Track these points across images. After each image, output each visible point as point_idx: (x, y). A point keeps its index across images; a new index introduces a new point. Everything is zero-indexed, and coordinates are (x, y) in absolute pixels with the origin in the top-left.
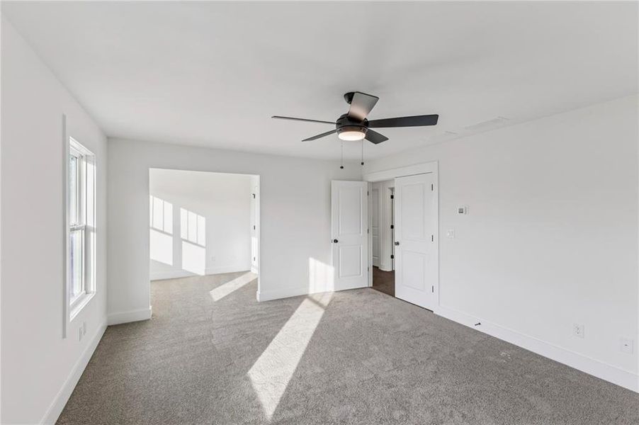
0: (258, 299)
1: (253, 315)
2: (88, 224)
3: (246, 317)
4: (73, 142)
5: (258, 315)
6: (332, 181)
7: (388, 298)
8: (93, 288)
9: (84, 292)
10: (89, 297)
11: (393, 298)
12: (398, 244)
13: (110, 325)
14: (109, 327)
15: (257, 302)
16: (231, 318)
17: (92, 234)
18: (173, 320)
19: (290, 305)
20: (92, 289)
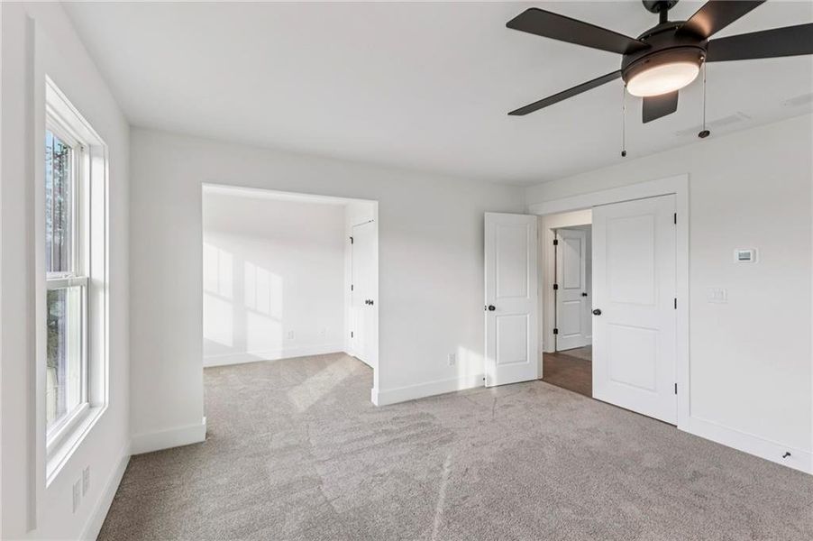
0: (375, 401)
1: (376, 433)
2: (93, 277)
3: (365, 438)
4: (53, 96)
5: (385, 432)
6: (486, 214)
7: (582, 399)
8: (102, 394)
9: (85, 404)
10: (96, 415)
11: (589, 399)
12: (598, 312)
13: (136, 453)
14: (134, 459)
15: (374, 407)
16: (341, 439)
17: (101, 294)
18: (244, 443)
19: (431, 412)
20: (101, 399)
